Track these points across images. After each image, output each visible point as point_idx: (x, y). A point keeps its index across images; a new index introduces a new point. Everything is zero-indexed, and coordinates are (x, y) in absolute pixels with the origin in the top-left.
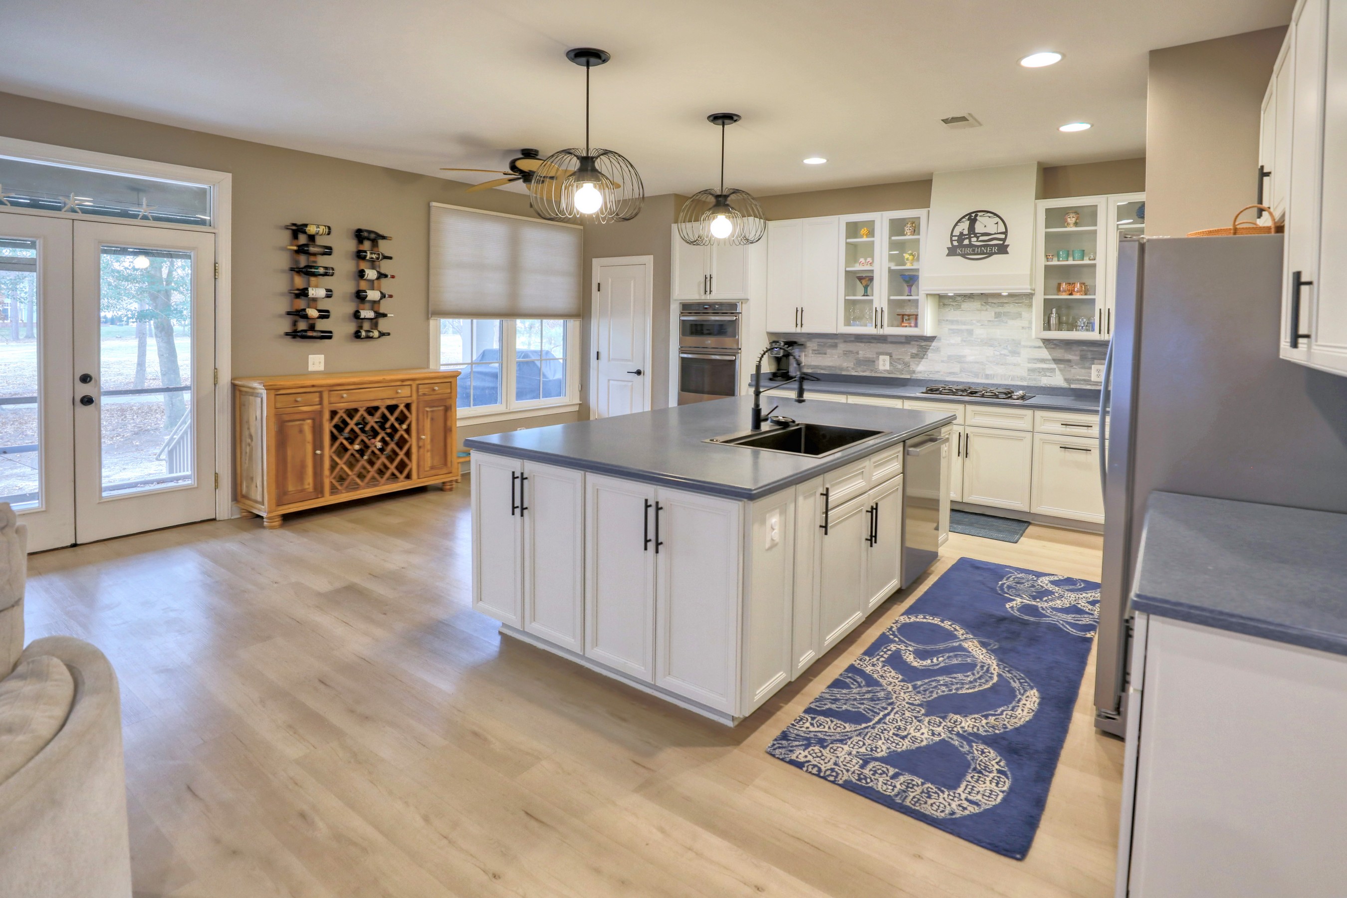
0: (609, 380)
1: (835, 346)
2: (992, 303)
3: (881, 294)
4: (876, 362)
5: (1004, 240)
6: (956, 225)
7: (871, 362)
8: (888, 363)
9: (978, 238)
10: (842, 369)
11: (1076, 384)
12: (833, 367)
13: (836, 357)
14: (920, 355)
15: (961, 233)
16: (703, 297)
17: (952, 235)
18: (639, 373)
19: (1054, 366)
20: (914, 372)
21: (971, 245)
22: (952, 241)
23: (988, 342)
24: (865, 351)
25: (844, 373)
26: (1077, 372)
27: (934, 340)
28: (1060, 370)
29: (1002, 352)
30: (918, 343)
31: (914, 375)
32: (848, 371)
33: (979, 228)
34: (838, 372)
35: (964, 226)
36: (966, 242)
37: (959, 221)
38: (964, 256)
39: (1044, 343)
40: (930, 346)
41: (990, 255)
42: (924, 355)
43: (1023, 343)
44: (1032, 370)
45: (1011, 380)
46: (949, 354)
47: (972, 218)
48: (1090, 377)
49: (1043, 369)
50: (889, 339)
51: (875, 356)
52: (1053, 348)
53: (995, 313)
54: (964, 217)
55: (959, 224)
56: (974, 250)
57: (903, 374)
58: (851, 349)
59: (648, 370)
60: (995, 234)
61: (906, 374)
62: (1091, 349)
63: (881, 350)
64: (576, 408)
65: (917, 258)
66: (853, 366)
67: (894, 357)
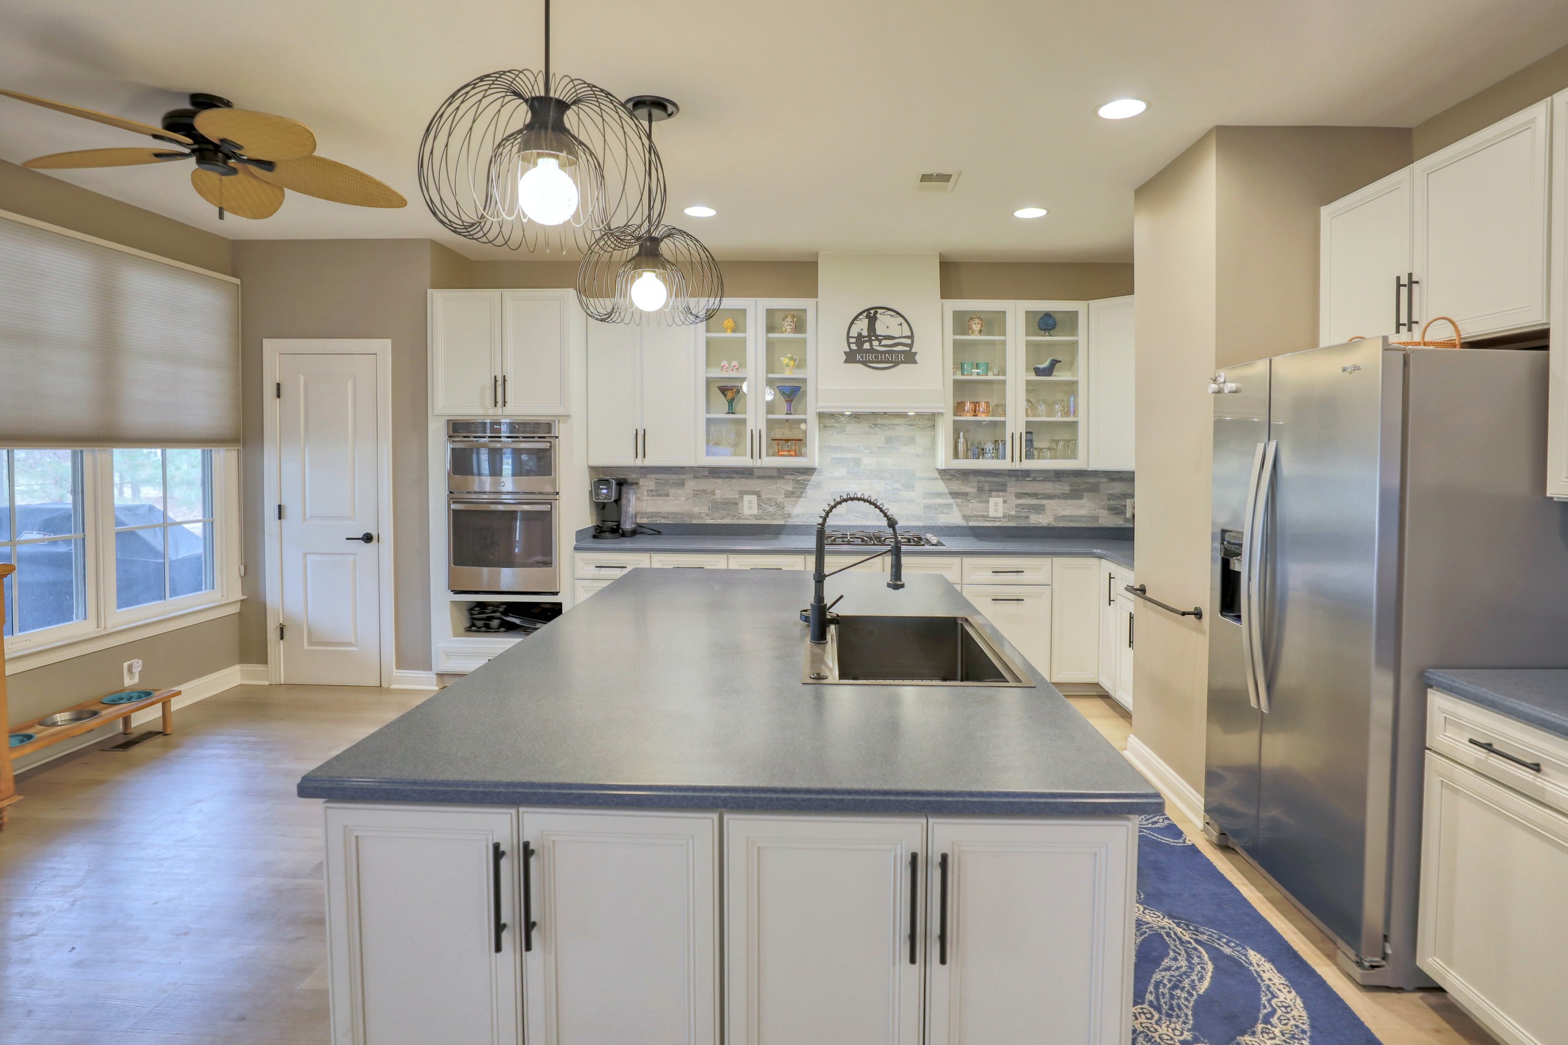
0: (305, 554)
1: (681, 484)
2: (882, 425)
3: (756, 412)
4: (740, 505)
5: (911, 346)
6: (852, 323)
7: (732, 505)
8: (755, 505)
9: (880, 341)
10: (692, 516)
11: (974, 521)
12: (679, 514)
13: (683, 499)
14: (796, 494)
15: (860, 334)
16: (491, 411)
17: (848, 337)
18: (368, 539)
19: (951, 501)
20: (789, 516)
21: (871, 350)
22: (849, 343)
23: (879, 474)
24: (723, 490)
25: (694, 522)
26: (974, 507)
27: (813, 473)
28: (958, 506)
29: (894, 487)
30: (793, 477)
31: (789, 520)
32: (701, 518)
33: (880, 329)
34: (688, 521)
35: (862, 326)
36: (867, 346)
37: (856, 318)
38: (865, 363)
39: (940, 474)
40: (809, 481)
41: (896, 364)
42: (802, 493)
43: (917, 474)
44: (928, 507)
45: (906, 520)
46: (832, 490)
47: (871, 315)
48: (988, 512)
49: (940, 505)
50: (756, 474)
51: (737, 496)
52: (950, 480)
53: (886, 437)
54: (861, 314)
55: (856, 322)
56: (876, 357)
57: (775, 519)
58: (702, 488)
59: (385, 534)
60: (900, 337)
61: (779, 519)
62: (988, 479)
63: (745, 489)
64: (236, 609)
66: (707, 511)
67: (762, 496)
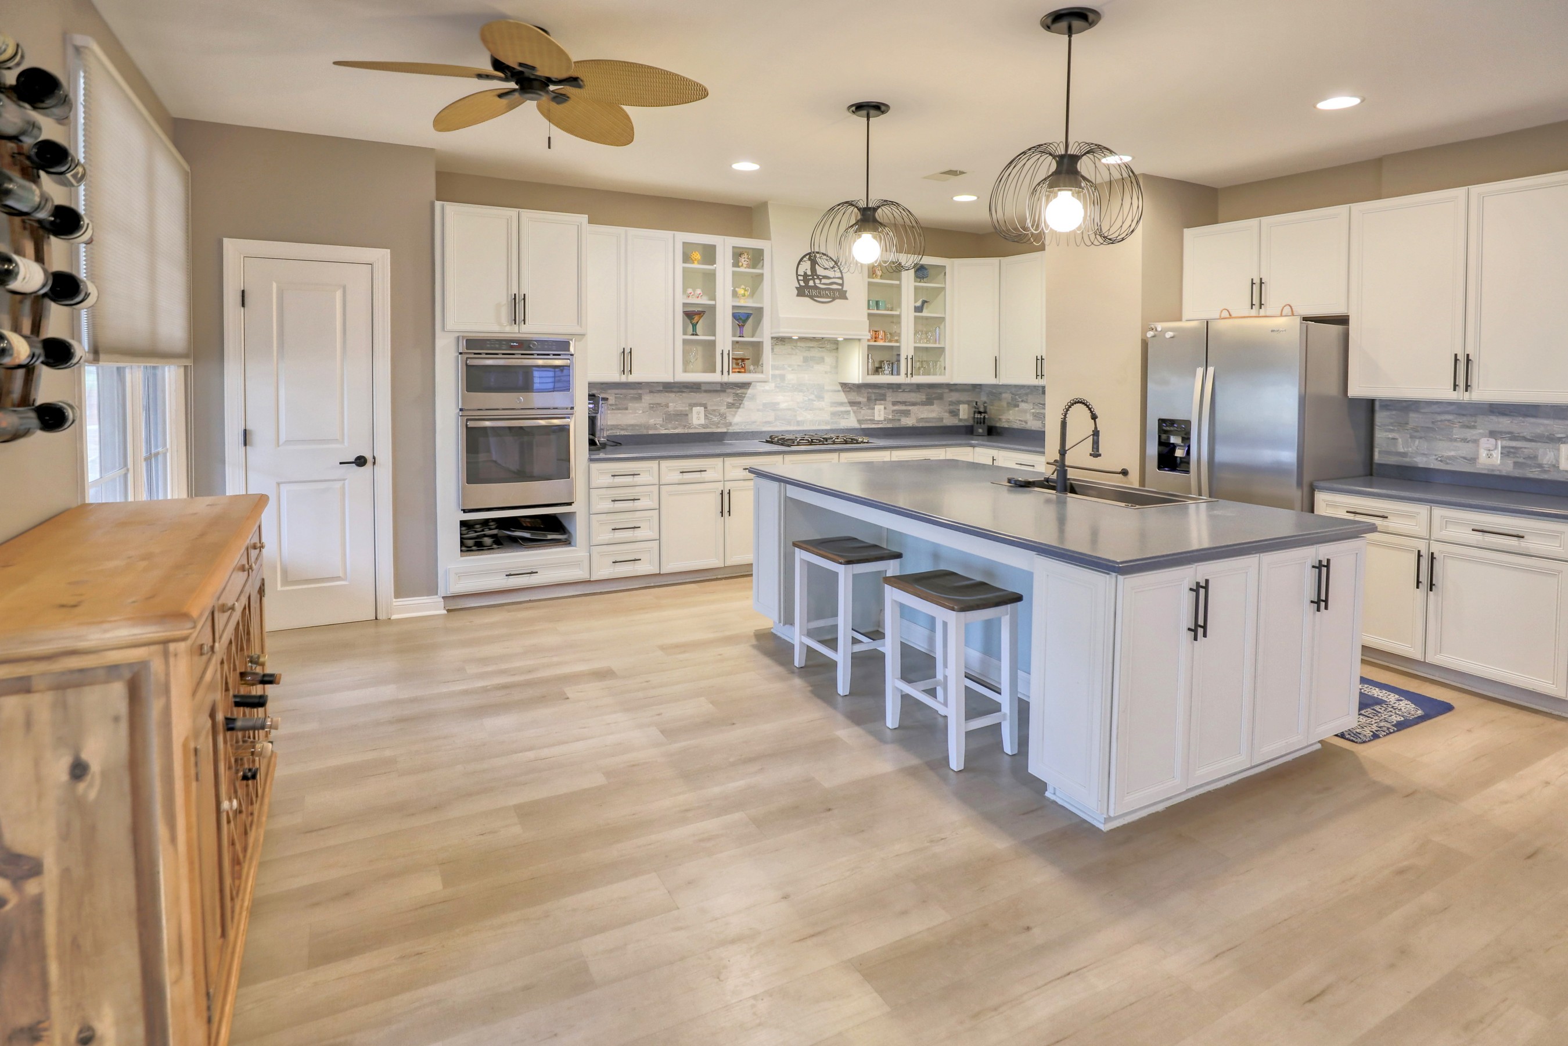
1: (639, 398)
2: (800, 347)
4: (690, 416)
5: (842, 285)
6: (799, 264)
7: (683, 416)
8: (702, 416)
9: (820, 280)
10: (648, 427)
11: (865, 424)
12: (637, 425)
13: (641, 412)
14: (736, 404)
15: (805, 273)
16: (509, 330)
17: (797, 275)
18: (361, 461)
19: (849, 408)
20: (730, 424)
21: (815, 287)
22: (798, 280)
23: (798, 388)
24: (675, 403)
25: (651, 432)
26: (865, 413)
27: (749, 387)
28: (854, 412)
29: (810, 398)
30: (733, 391)
31: (730, 428)
32: (656, 429)
33: (820, 270)
34: (645, 432)
35: (806, 266)
36: (811, 283)
38: (812, 297)
39: (842, 387)
40: (746, 394)
41: (834, 299)
42: (740, 404)
43: (826, 388)
44: (833, 414)
45: (818, 425)
46: (764, 401)
47: (813, 259)
48: (874, 416)
49: (842, 412)
50: (703, 388)
51: (687, 409)
52: (849, 391)
53: (804, 357)
54: (804, 256)
55: (801, 263)
56: (820, 293)
57: (719, 427)
58: (659, 402)
60: (834, 278)
61: (722, 427)
62: (874, 391)
63: (694, 401)
66: (661, 423)
67: (708, 408)
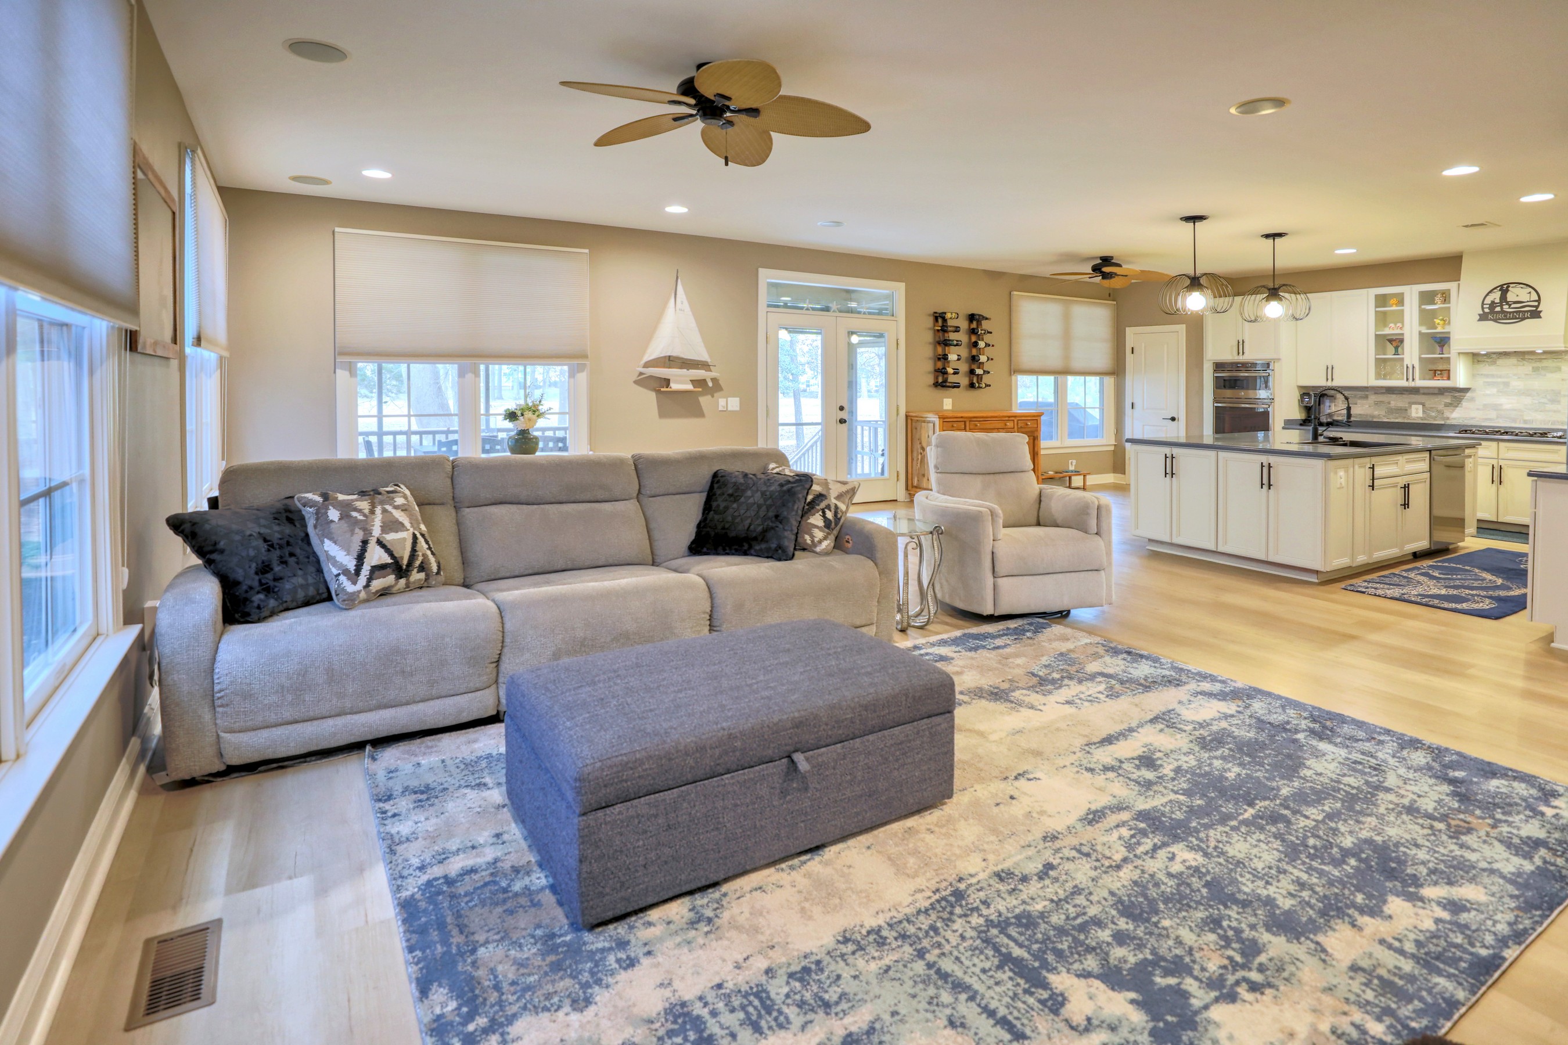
0: (1144, 426)
1: (1366, 397)
2: (1527, 359)
3: (1412, 353)
4: (1409, 411)
5: (1537, 307)
6: (1487, 295)
7: (1403, 410)
8: (1421, 411)
9: (1509, 305)
10: (1373, 417)
12: (1363, 415)
14: (1453, 405)
15: (1493, 302)
16: (1236, 357)
17: (1483, 304)
18: (1173, 419)
20: (1448, 418)
21: (1502, 311)
22: (1483, 308)
23: (1526, 393)
24: (1396, 402)
27: (1468, 391)
29: (1541, 401)
30: (1449, 394)
31: (1446, 421)
33: (1511, 297)
35: (1496, 296)
36: (1498, 309)
37: (1491, 292)
38: (1495, 321)
40: (1464, 397)
41: (1522, 319)
42: (1458, 405)
43: (1562, 393)
45: (1551, 424)
46: (1484, 403)
47: (1504, 289)
50: (1422, 391)
51: (1407, 405)
53: (1532, 368)
54: (1496, 288)
55: (1490, 294)
56: (1505, 316)
57: (1436, 420)
58: (1382, 400)
59: (1182, 417)
60: (1528, 302)
61: (1439, 421)
63: (1414, 401)
64: (1112, 448)
65: (1447, 322)
67: (1427, 406)
